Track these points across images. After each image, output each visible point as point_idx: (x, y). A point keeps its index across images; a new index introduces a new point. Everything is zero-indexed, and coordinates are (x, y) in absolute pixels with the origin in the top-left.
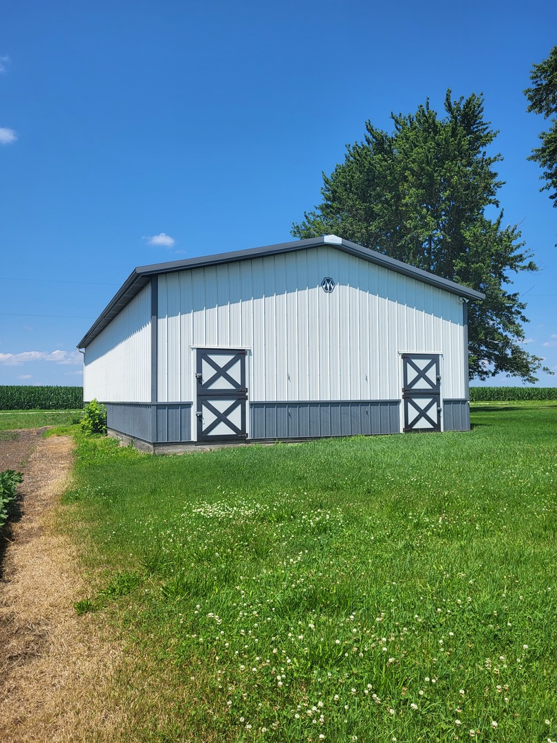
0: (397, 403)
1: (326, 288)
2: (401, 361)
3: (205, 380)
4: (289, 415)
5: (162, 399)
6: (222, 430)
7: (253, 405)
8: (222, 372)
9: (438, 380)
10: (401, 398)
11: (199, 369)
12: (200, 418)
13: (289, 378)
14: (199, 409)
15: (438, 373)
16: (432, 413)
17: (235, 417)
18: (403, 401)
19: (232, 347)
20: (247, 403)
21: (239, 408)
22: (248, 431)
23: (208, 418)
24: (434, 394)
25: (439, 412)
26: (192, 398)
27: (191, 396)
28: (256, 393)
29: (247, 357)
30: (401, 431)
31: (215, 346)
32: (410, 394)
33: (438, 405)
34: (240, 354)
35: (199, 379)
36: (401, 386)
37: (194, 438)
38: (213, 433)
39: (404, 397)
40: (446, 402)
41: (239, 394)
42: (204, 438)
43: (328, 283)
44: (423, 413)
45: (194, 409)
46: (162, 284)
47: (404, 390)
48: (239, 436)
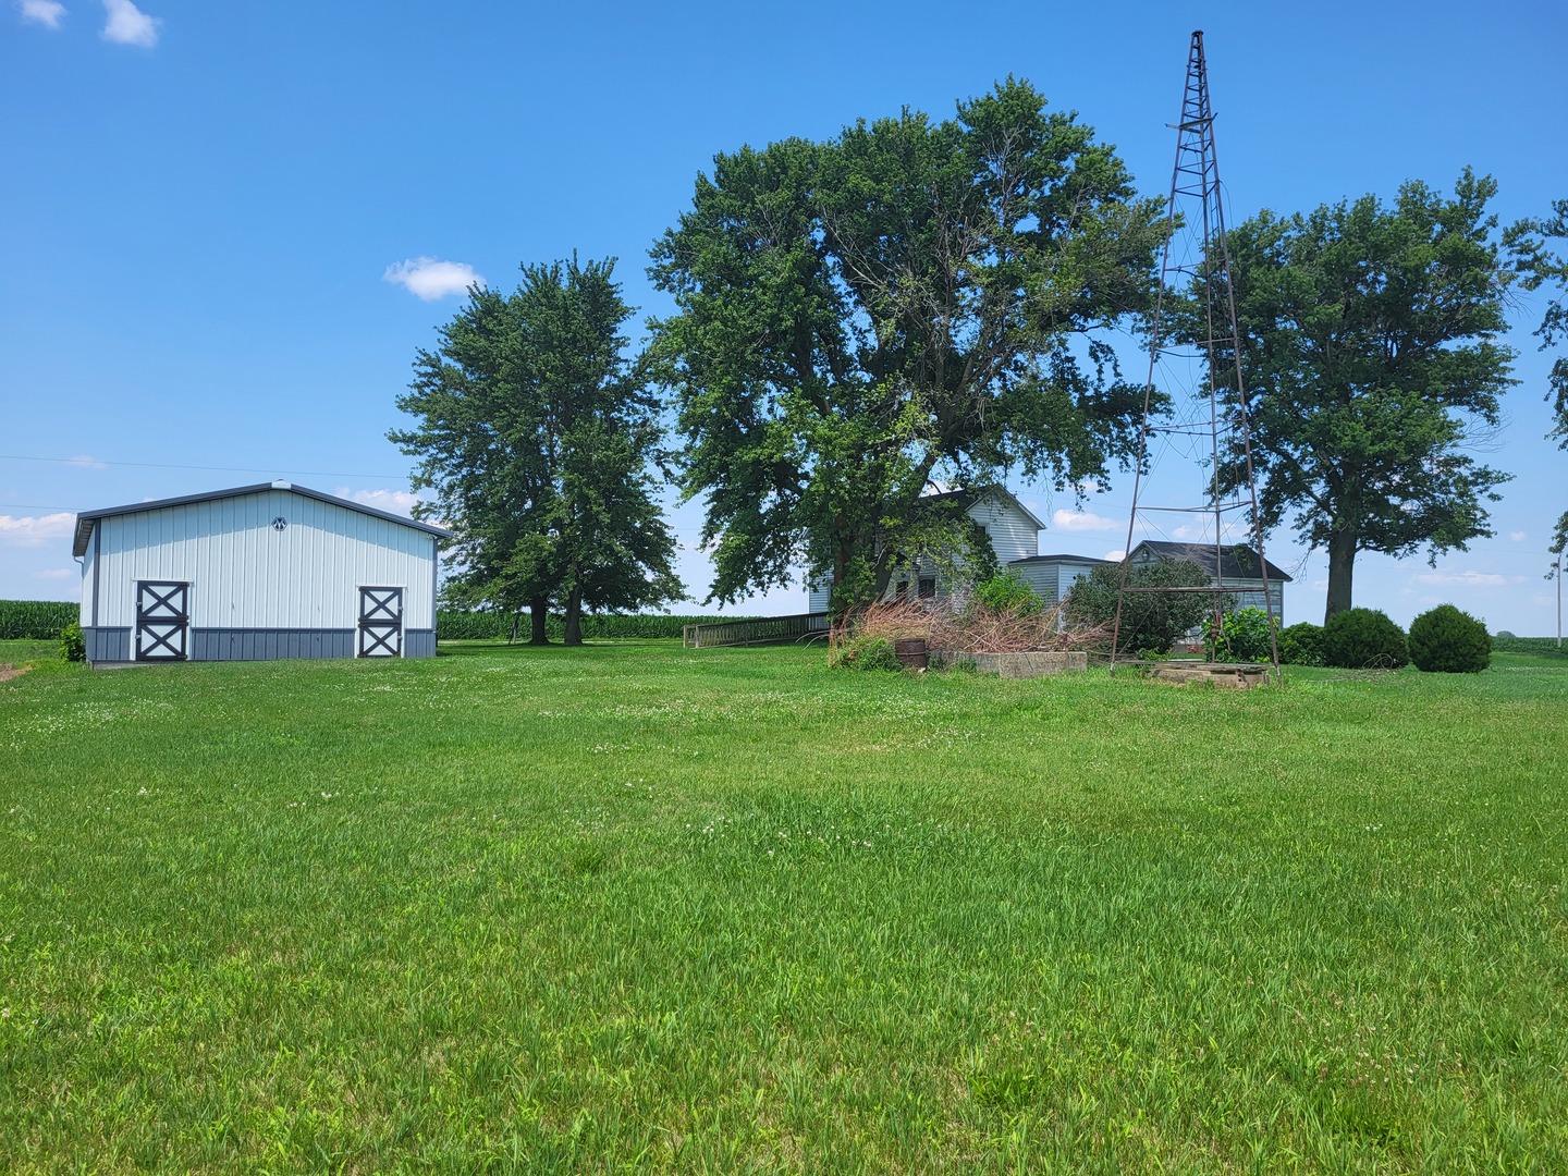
0: (352, 631)
1: (277, 527)
2: (358, 593)
3: (145, 609)
4: (232, 639)
5: (102, 623)
6: (161, 651)
7: (195, 631)
8: (162, 601)
9: (400, 612)
10: (356, 627)
11: (140, 598)
12: (139, 641)
13: (233, 607)
14: (139, 632)
15: (400, 604)
16: (392, 641)
17: (175, 641)
18: (358, 629)
19: (175, 580)
20: (188, 628)
21: (180, 633)
22: (187, 653)
23: (147, 640)
24: (395, 623)
25: (399, 641)
26: (132, 622)
27: (131, 621)
28: (196, 620)
29: (189, 589)
30: (356, 656)
31: (157, 579)
32: (366, 623)
33: (399, 634)
34: (182, 587)
35: (139, 608)
36: (358, 615)
37: (132, 657)
38: (151, 654)
39: (359, 626)
40: (407, 631)
41: (180, 621)
42: (142, 657)
43: (280, 523)
44: (381, 641)
45: (133, 633)
46: (104, 524)
47: (360, 620)
48: (179, 657)
